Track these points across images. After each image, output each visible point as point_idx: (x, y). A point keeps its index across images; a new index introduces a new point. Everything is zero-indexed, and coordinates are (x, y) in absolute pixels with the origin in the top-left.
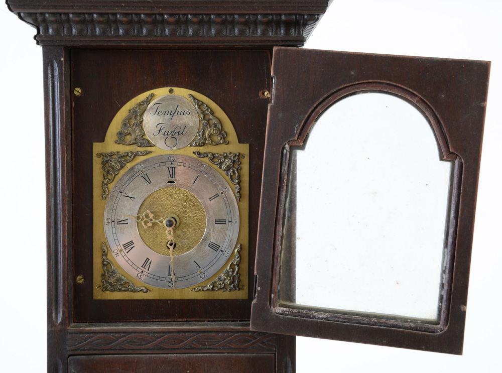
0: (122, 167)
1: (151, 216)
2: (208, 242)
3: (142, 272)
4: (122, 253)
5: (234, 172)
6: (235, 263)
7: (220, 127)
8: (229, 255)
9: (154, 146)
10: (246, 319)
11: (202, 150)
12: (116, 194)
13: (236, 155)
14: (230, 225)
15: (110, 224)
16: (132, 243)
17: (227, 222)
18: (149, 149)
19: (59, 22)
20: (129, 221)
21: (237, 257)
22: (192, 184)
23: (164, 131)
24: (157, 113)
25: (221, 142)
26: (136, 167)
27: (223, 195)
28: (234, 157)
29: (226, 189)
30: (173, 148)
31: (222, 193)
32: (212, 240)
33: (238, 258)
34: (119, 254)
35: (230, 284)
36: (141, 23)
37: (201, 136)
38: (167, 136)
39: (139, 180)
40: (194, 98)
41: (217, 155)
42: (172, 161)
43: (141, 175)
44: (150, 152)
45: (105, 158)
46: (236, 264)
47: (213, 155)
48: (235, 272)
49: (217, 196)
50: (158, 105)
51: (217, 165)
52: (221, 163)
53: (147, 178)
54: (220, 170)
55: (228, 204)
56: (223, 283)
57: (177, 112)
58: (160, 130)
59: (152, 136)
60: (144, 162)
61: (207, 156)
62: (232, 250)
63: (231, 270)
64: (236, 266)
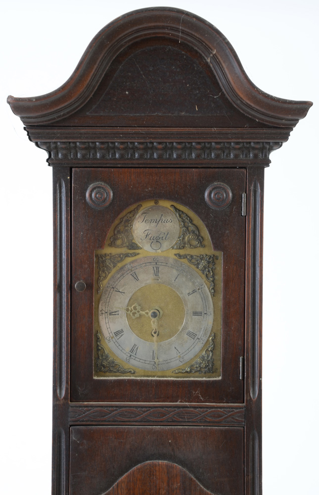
0: (114, 267)
1: (138, 308)
2: (187, 331)
3: (130, 356)
4: (114, 339)
5: (209, 271)
6: (209, 350)
7: (198, 233)
8: (204, 342)
9: (141, 249)
11: (182, 252)
12: (109, 289)
13: (211, 256)
14: (205, 317)
15: (104, 315)
16: (122, 331)
17: (203, 314)
18: (137, 251)
19: (69, 149)
20: (120, 312)
22: (173, 281)
23: (150, 236)
24: (144, 221)
25: (199, 245)
26: (126, 266)
27: (200, 290)
28: (209, 259)
29: (202, 286)
30: (158, 251)
31: (199, 289)
32: (190, 329)
33: (212, 345)
34: (111, 340)
35: (205, 368)
36: (134, 149)
37: (181, 241)
38: (152, 240)
39: (128, 278)
40: (176, 209)
41: (194, 257)
42: (156, 261)
43: (130, 274)
44: (138, 254)
45: (100, 259)
46: (211, 351)
47: (192, 256)
48: (210, 357)
49: (194, 291)
50: (145, 214)
51: (195, 265)
52: (198, 264)
53: (135, 276)
54: (198, 270)
55: (204, 299)
56: (199, 366)
57: (161, 221)
58: (147, 236)
59: (140, 241)
60: (133, 262)
61: (187, 257)
62: (207, 338)
63: (206, 355)
64: (210, 352)
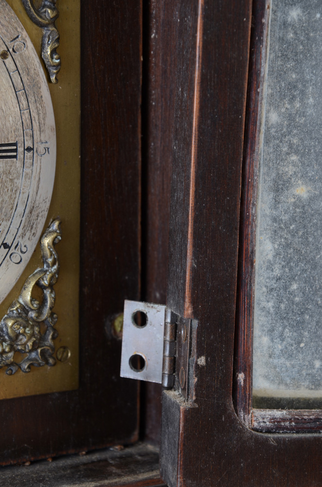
6: (46, 282)
8: (27, 257)
10: (71, 451)
14: (28, 162)
17: (20, 150)
21: (50, 260)
27: (8, 60)
29: (17, 43)
31: (4, 55)
33: (54, 264)
35: (34, 348)
46: (51, 286)
48: (46, 311)
55: (22, 92)
56: (12, 348)
62: (35, 240)
63: (36, 305)
64: (47, 292)
